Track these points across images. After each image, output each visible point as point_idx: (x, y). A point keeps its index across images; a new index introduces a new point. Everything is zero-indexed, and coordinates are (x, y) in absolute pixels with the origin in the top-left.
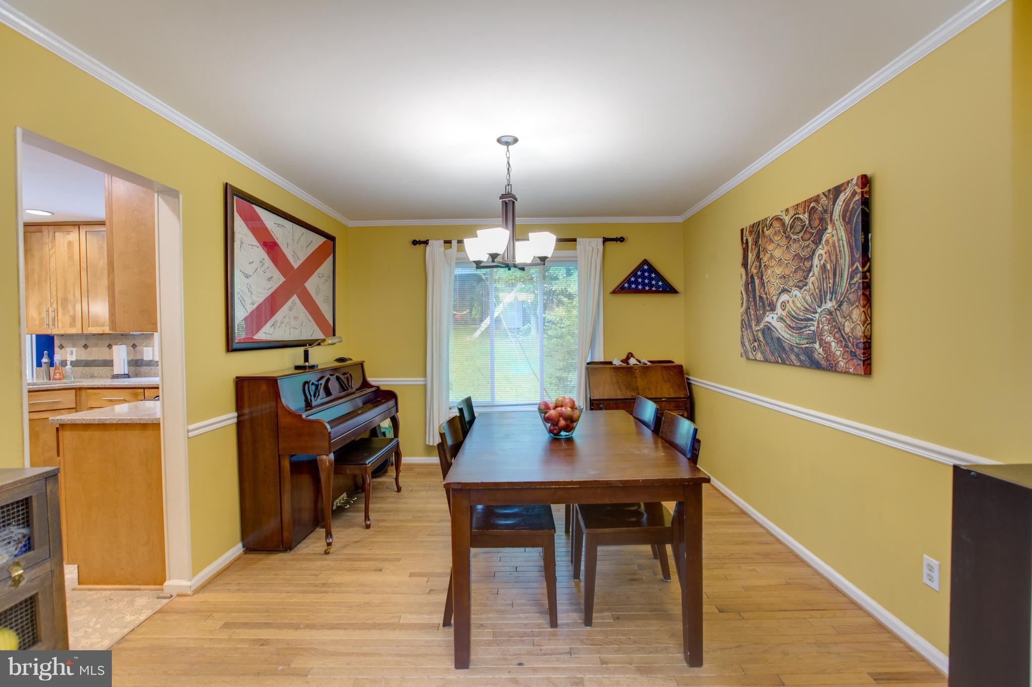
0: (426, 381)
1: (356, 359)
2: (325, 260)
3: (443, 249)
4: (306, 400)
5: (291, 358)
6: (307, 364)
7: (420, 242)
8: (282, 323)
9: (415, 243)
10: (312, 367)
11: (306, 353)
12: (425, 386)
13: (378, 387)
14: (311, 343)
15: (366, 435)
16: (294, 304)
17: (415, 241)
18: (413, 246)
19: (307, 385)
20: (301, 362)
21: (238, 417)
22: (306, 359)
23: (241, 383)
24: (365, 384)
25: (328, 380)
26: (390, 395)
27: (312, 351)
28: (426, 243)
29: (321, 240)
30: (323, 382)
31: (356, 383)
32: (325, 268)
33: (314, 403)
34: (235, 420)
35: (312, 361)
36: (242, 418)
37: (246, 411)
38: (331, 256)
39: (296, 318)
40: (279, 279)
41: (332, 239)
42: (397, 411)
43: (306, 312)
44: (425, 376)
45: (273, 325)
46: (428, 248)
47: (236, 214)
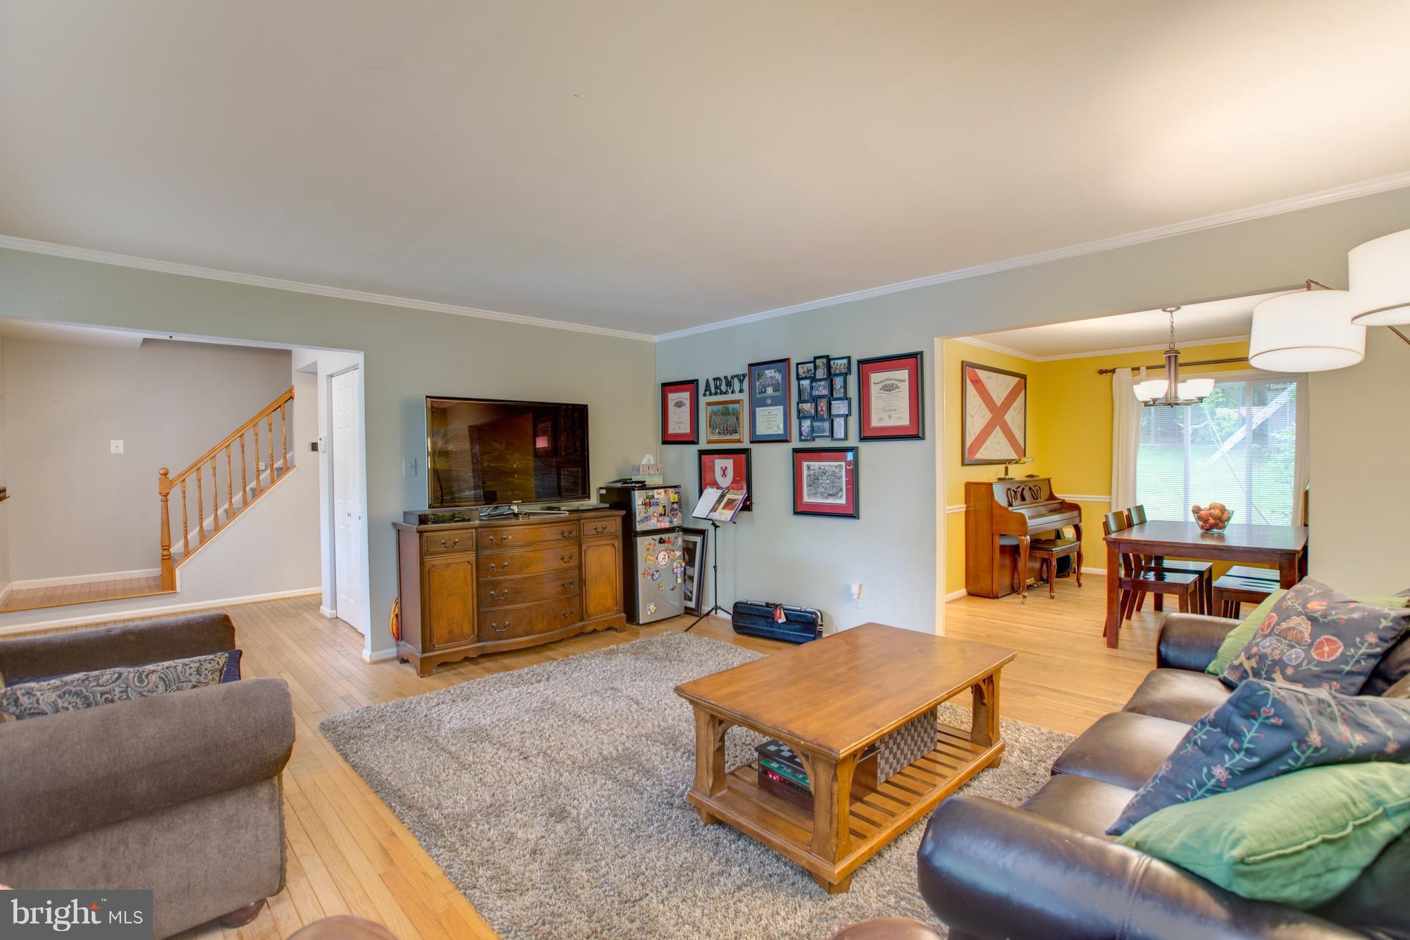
0: (1111, 499)
1: (1043, 476)
2: (1019, 395)
3: (1131, 375)
4: (1009, 502)
5: (997, 471)
6: (1007, 477)
7: (1106, 372)
8: (990, 447)
9: (1101, 372)
10: (1011, 479)
11: (1006, 469)
12: (1110, 503)
13: (1063, 500)
14: (1010, 461)
15: (1052, 537)
16: (997, 432)
17: (1101, 370)
18: (1099, 375)
19: (1009, 492)
20: (1002, 476)
21: (967, 508)
22: (1006, 473)
23: (969, 486)
24: (1052, 497)
25: (1023, 489)
26: (1075, 507)
27: (1010, 467)
28: (1113, 371)
29: (1015, 380)
30: (1020, 490)
31: (1044, 494)
32: (1019, 402)
33: (1014, 504)
34: (965, 509)
35: (1010, 475)
36: (969, 509)
37: (972, 505)
38: (1024, 391)
39: (998, 443)
40: (989, 415)
41: (1023, 377)
42: (1080, 521)
43: (1005, 438)
44: (1110, 494)
45: (985, 449)
46: (1115, 376)
47: (967, 379)
